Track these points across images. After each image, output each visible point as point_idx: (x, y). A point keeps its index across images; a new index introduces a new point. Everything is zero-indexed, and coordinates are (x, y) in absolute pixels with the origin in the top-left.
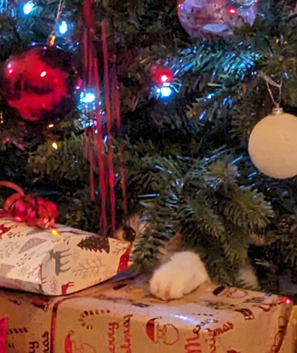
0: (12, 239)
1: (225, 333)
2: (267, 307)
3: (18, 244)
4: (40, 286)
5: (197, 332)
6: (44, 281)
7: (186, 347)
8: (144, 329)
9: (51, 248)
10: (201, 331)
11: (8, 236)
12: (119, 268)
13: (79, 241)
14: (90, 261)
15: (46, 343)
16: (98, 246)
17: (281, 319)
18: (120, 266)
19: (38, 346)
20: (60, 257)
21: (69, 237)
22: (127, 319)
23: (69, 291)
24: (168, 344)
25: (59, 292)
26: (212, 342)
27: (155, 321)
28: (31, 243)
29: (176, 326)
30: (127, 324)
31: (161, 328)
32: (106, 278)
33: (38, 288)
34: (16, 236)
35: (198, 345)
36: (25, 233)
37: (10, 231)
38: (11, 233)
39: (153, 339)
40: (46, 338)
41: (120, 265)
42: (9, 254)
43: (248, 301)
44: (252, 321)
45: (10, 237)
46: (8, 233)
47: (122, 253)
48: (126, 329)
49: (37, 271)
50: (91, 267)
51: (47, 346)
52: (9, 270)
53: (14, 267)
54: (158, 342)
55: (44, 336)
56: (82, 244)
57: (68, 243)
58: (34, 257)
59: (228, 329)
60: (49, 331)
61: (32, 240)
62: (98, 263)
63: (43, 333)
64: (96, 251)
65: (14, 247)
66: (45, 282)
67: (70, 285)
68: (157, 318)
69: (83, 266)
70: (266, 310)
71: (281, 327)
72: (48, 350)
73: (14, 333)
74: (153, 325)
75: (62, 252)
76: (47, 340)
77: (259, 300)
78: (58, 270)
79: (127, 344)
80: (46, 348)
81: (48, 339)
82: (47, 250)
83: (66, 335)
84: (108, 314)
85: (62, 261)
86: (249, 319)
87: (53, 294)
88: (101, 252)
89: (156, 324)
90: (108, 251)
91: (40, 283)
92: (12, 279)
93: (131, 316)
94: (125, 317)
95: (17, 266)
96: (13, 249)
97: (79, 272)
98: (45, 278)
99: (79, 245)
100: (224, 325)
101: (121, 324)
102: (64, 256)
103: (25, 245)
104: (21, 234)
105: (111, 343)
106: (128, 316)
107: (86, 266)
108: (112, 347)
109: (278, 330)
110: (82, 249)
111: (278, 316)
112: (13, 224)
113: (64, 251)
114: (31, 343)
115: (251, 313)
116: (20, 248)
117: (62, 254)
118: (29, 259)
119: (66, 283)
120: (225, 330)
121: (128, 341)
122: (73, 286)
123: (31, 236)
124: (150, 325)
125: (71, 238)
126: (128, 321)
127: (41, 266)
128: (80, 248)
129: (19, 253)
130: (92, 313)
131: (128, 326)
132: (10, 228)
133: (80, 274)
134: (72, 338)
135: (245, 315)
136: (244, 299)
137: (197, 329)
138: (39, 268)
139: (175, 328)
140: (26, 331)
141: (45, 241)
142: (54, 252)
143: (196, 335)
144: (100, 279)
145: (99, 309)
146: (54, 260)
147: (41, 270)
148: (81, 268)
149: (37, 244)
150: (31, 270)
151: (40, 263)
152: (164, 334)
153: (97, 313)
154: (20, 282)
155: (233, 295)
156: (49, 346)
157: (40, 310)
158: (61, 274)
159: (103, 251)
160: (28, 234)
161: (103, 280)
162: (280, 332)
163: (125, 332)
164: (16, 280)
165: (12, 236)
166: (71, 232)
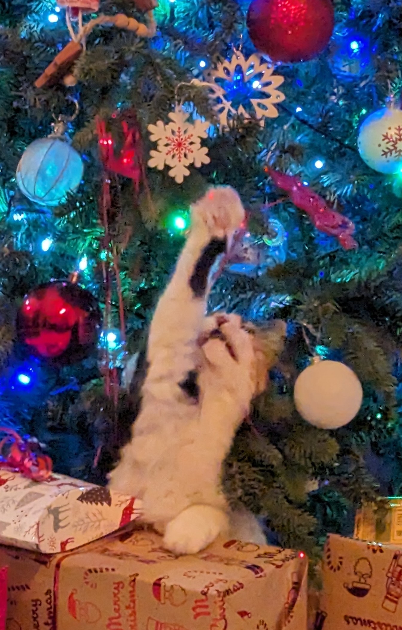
0: (9, 494)
1: (235, 594)
2: (279, 563)
3: (15, 499)
4: (37, 546)
5: (205, 594)
6: (41, 539)
7: (194, 609)
8: (151, 588)
9: (49, 504)
10: (210, 592)
11: (4, 490)
12: (121, 522)
13: (79, 495)
14: (91, 515)
15: (49, 601)
16: (99, 499)
17: (295, 575)
18: (123, 520)
19: (40, 605)
20: (59, 513)
21: (69, 491)
22: (133, 578)
23: (68, 547)
24: (175, 605)
25: (59, 550)
26: (221, 603)
27: (162, 581)
28: (29, 497)
29: (184, 586)
30: (132, 584)
31: (168, 588)
32: (108, 533)
33: (35, 547)
34: (13, 490)
35: (207, 607)
36: (21, 486)
37: (7, 483)
38: (8, 486)
39: (159, 600)
40: (48, 596)
41: (122, 518)
42: (5, 510)
43: (259, 556)
44: (263, 579)
45: (7, 491)
46: (5, 485)
47: (124, 506)
48: (131, 589)
49: (34, 530)
50: (92, 521)
51: (50, 603)
52: (4, 528)
53: (9, 524)
54: (164, 604)
55: (47, 594)
56: (83, 498)
57: (67, 497)
58: (30, 514)
59: (239, 589)
60: (52, 589)
61: (30, 494)
62: (100, 517)
63: (45, 591)
64: (97, 504)
65: (11, 503)
66: (43, 541)
67: (69, 541)
68: (163, 578)
69: (82, 520)
70: (278, 567)
71: (295, 583)
72: (51, 608)
73: (16, 590)
74: (159, 585)
75: (60, 508)
76: (50, 598)
77: (271, 555)
78: (56, 527)
79: (132, 605)
80: (49, 606)
81: (51, 596)
82: (44, 506)
83: (70, 593)
84: (113, 573)
85: (61, 516)
86: (261, 576)
87: (51, 552)
88: (102, 504)
89: (163, 584)
90: (109, 504)
91: (37, 542)
92: (7, 538)
93: (137, 575)
94: (131, 576)
95: (12, 523)
96: (8, 505)
97: (79, 527)
98: (42, 536)
99: (78, 499)
100: (234, 586)
101: (126, 584)
102: (63, 512)
103: (22, 501)
104: (19, 486)
105: (115, 604)
106: (134, 575)
107: (87, 520)
108: (117, 607)
109: (291, 586)
110: (82, 502)
111: (292, 571)
112: (11, 474)
113: (62, 507)
114: (33, 601)
115: (262, 570)
116: (16, 503)
117: (60, 510)
118: (26, 516)
119: (64, 540)
120: (235, 591)
121: (134, 602)
122: (73, 541)
123: (28, 490)
124: (157, 585)
125: (70, 492)
126: (134, 580)
127: (38, 524)
128: (79, 502)
129: (16, 509)
130: (96, 571)
131: (133, 587)
132: (7, 480)
133: (80, 529)
134: (75, 597)
135: (257, 573)
136: (256, 554)
137: (206, 590)
138: (36, 527)
139: (183, 589)
140: (28, 588)
141: (43, 495)
142: (52, 508)
143: (203, 597)
144: (102, 533)
145: (104, 567)
146: (52, 517)
147: (38, 528)
148: (81, 523)
149: (36, 498)
150: (27, 529)
151: (37, 520)
152: (171, 595)
153: (102, 571)
154: (16, 541)
155: (244, 549)
156: (52, 604)
157: (43, 567)
158: (60, 530)
159: (105, 503)
160: (25, 487)
161: (104, 535)
162: (293, 588)
163: (131, 592)
164: (12, 539)
165: (8, 489)
166: (71, 484)
